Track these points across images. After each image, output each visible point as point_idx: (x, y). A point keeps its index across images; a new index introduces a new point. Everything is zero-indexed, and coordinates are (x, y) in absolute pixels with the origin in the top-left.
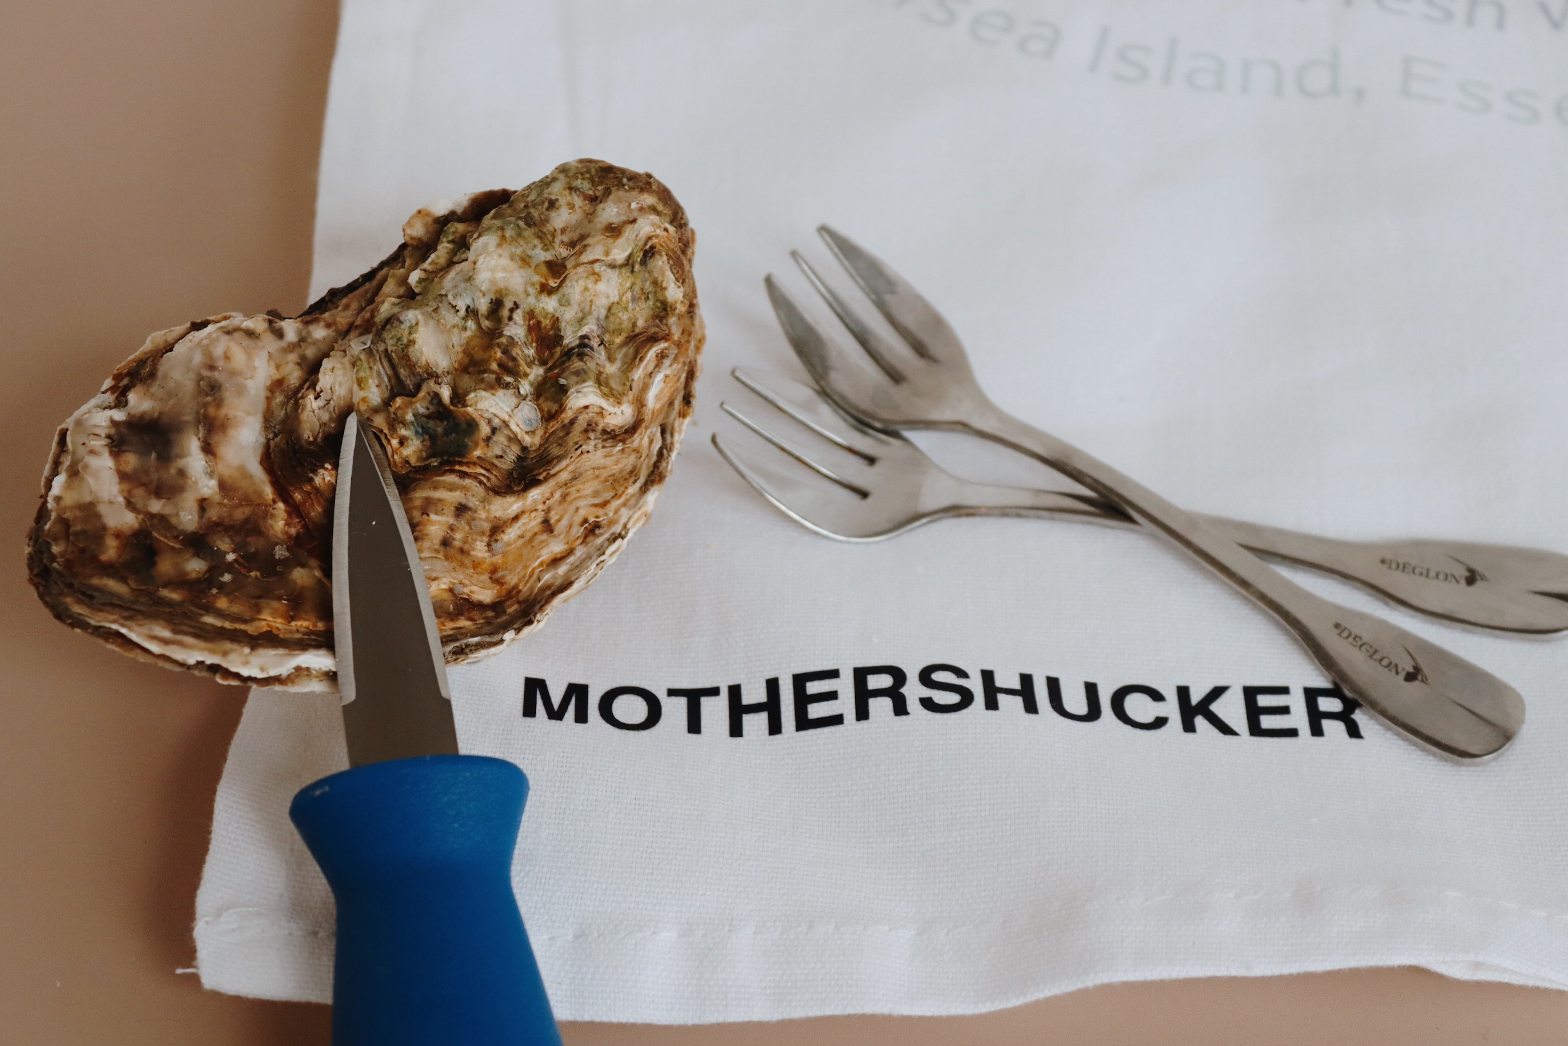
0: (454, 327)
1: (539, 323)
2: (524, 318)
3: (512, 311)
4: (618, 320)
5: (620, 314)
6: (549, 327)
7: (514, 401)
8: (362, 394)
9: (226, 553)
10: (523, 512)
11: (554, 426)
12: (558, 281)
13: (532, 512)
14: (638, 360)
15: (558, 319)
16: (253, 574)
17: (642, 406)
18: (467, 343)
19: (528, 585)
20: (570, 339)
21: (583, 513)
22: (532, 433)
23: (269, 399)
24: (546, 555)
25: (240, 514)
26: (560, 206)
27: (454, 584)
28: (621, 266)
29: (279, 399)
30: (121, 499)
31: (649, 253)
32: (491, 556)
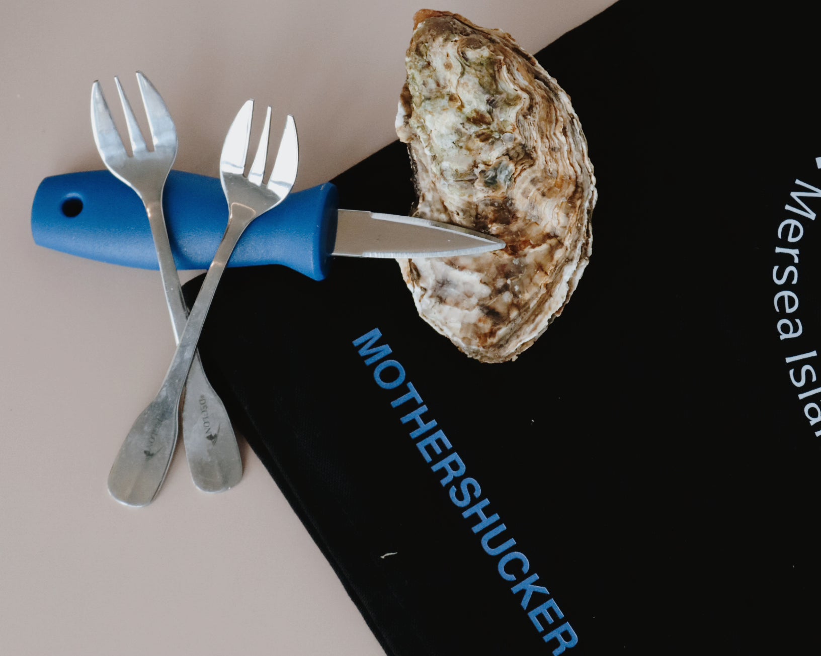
0: (458, 152)
1: (473, 118)
2: (469, 123)
3: (463, 127)
4: (487, 83)
5: (485, 80)
6: (476, 115)
7: (500, 141)
9: (506, 283)
10: (545, 158)
11: (517, 130)
12: (459, 101)
13: (547, 154)
15: (475, 110)
16: (520, 277)
18: (468, 149)
20: (484, 108)
21: (557, 132)
24: (566, 155)
25: (494, 270)
26: (427, 81)
28: (464, 69)
30: (466, 311)
31: (464, 55)
32: (556, 178)
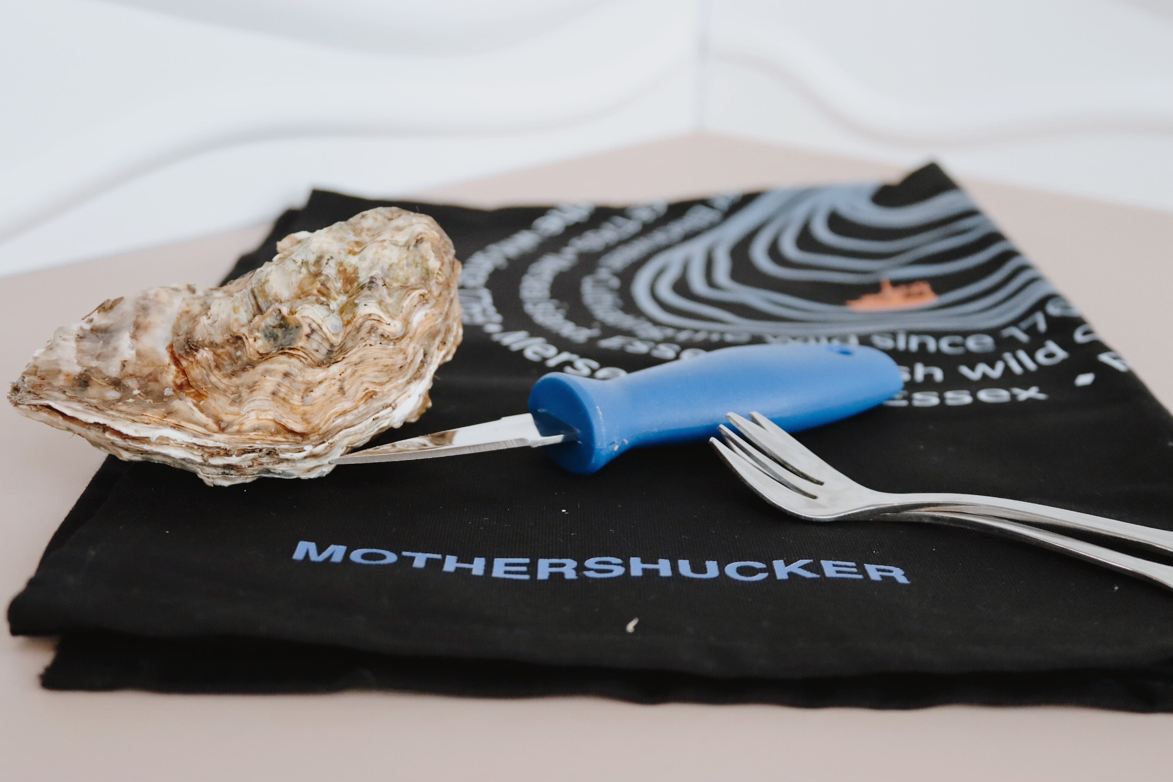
0: (293, 271)
1: (345, 270)
2: (336, 265)
3: (328, 260)
4: (396, 274)
5: (398, 271)
6: (352, 272)
7: (326, 313)
8: (236, 316)
9: (134, 389)
10: (326, 379)
11: (349, 328)
12: (360, 249)
13: (332, 379)
14: (406, 296)
15: (357, 268)
16: (148, 401)
17: (408, 323)
18: (301, 282)
19: (327, 425)
20: (363, 278)
21: (366, 385)
22: (336, 335)
23: (178, 319)
24: (339, 408)
25: (146, 371)
27: (276, 415)
28: (401, 246)
29: (185, 318)
30: (75, 361)
31: (419, 241)
32: (303, 405)
